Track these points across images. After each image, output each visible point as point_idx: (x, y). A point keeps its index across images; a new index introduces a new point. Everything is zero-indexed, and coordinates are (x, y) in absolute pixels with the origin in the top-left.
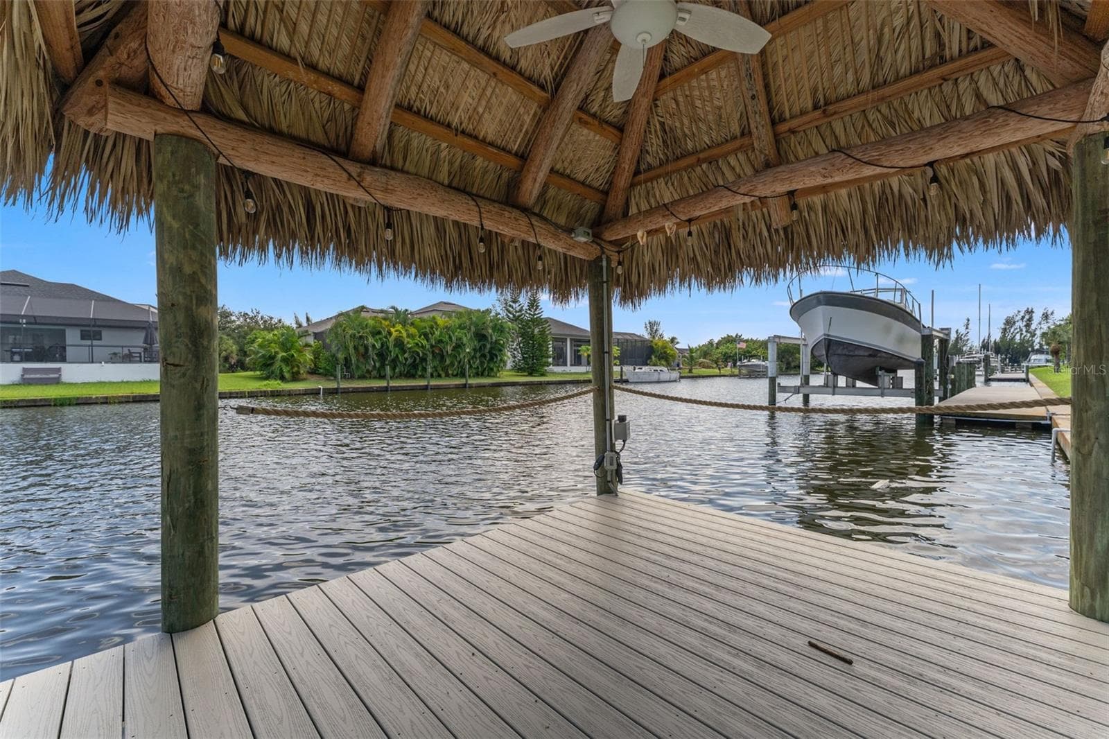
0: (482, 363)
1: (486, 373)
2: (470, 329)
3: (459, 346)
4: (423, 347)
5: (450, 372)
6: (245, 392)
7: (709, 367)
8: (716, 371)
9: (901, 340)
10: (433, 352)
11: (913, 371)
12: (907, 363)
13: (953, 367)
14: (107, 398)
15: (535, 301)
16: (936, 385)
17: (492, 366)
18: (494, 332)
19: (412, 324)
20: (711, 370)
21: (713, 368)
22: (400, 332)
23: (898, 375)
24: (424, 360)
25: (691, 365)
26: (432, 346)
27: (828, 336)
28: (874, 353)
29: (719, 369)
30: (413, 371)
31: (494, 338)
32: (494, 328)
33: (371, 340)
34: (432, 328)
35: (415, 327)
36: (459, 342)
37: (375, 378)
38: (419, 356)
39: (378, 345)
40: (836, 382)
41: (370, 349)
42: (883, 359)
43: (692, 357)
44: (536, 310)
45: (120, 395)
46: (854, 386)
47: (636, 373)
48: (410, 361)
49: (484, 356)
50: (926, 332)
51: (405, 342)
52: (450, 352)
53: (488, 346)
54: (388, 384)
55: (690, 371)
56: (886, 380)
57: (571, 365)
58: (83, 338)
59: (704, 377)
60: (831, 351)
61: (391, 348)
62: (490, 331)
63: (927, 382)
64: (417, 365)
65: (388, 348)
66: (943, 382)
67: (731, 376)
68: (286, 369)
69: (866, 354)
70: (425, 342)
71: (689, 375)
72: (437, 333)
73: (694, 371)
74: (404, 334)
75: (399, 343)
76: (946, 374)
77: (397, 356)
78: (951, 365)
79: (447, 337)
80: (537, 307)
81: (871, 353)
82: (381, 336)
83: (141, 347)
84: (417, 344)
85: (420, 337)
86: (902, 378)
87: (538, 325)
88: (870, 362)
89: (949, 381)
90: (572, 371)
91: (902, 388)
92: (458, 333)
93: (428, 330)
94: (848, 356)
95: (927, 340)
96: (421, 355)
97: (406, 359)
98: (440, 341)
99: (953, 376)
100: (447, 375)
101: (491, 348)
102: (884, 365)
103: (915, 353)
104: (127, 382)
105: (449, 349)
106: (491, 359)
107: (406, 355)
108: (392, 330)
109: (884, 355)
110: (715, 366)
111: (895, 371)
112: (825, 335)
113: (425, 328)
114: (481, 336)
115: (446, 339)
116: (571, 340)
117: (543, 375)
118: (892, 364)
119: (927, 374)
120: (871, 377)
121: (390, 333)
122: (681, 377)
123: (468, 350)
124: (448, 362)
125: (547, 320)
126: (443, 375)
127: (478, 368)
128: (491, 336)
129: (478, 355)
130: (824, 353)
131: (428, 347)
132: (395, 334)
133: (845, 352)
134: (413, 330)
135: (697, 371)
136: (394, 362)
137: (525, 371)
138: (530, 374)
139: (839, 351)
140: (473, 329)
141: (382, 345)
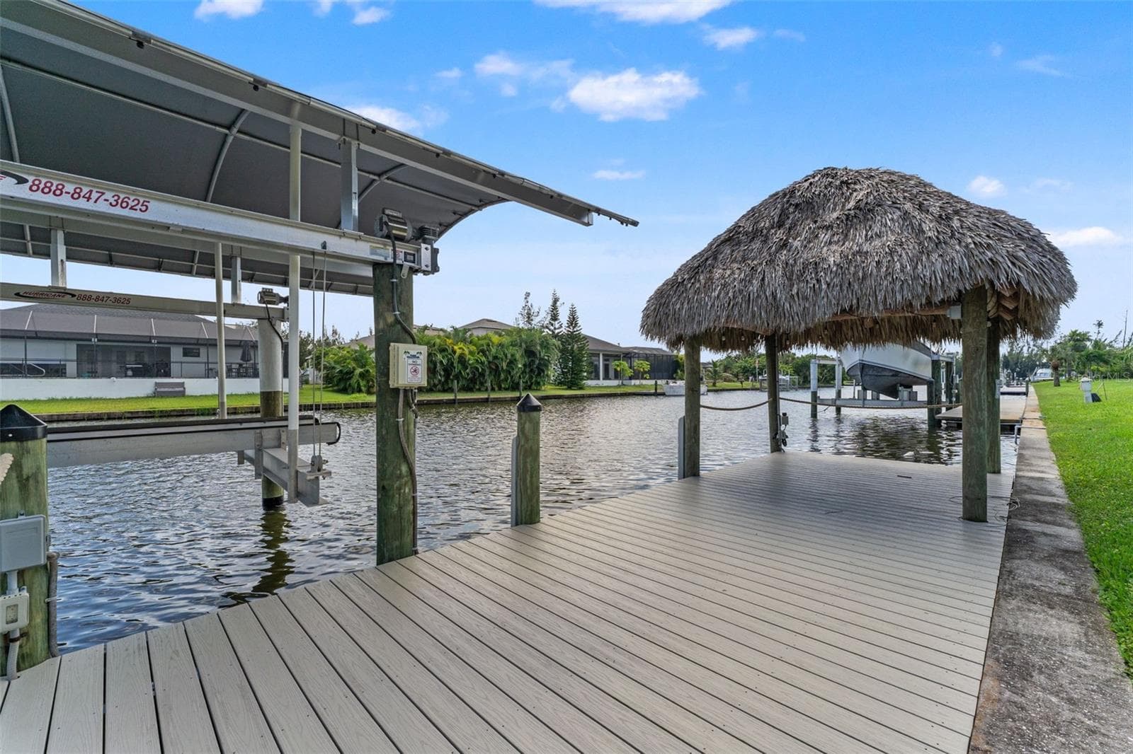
0: (531, 378)
1: (534, 387)
2: (521, 346)
3: (512, 362)
4: (482, 363)
5: (503, 386)
6: (341, 404)
7: (730, 381)
8: (738, 385)
9: (916, 363)
10: (490, 368)
11: (926, 387)
12: (920, 381)
13: (957, 384)
14: (235, 408)
15: (574, 318)
16: (944, 398)
17: (539, 380)
18: (542, 348)
19: (471, 342)
20: (733, 383)
21: (734, 381)
22: (463, 350)
23: (914, 390)
24: (482, 375)
25: (715, 379)
26: (489, 362)
27: (863, 361)
28: (896, 373)
29: (742, 383)
30: (471, 385)
31: (542, 355)
32: (541, 345)
33: (439, 357)
34: (488, 345)
35: (475, 345)
36: (512, 359)
37: (439, 391)
38: (478, 370)
39: (445, 362)
40: (865, 395)
41: (438, 365)
42: (902, 378)
43: (715, 371)
44: (574, 327)
45: (245, 406)
46: (878, 399)
47: (672, 387)
48: (470, 375)
49: (532, 371)
50: (935, 358)
51: (467, 359)
52: (505, 368)
53: (537, 362)
54: (456, 397)
55: (714, 384)
56: (904, 393)
57: (604, 379)
58: (185, 354)
59: (727, 390)
60: (864, 373)
61: (455, 365)
62: (539, 348)
63: (936, 395)
64: (476, 380)
65: (453, 363)
66: (949, 395)
67: (752, 389)
68: (362, 383)
69: (891, 374)
70: (483, 359)
71: (714, 388)
72: (494, 350)
73: (717, 384)
74: (467, 352)
75: (462, 359)
76: (952, 389)
77: (460, 371)
78: (954, 383)
79: (502, 353)
80: (576, 324)
81: (894, 373)
82: (446, 353)
83: (237, 364)
84: (477, 360)
85: (478, 354)
86: (916, 392)
87: (577, 342)
88: (893, 380)
89: (954, 395)
90: (605, 385)
91: (916, 400)
92: (511, 350)
93: (485, 348)
94: (876, 376)
95: (936, 365)
96: (480, 370)
97: (468, 374)
98: (496, 358)
99: (956, 391)
100: (500, 389)
101: (540, 364)
102: (903, 382)
103: (927, 373)
104: (236, 395)
105: (504, 365)
106: (539, 374)
107: (468, 371)
108: (456, 347)
109: (903, 375)
110: (735, 379)
111: (911, 387)
112: (860, 360)
113: (483, 345)
114: (530, 353)
115: (501, 355)
116: (603, 355)
117: (581, 388)
118: (910, 381)
119: (936, 389)
120: (893, 392)
121: (454, 352)
122: (708, 391)
123: (520, 366)
124: (503, 376)
125: (585, 337)
126: (496, 389)
127: (527, 382)
128: (540, 352)
129: (528, 370)
130: (859, 373)
131: (486, 363)
132: (459, 352)
133: (875, 373)
134: (473, 348)
135: (720, 384)
136: (457, 377)
137: (565, 385)
138: (570, 388)
139: (870, 373)
140: (524, 346)
141: (448, 360)
